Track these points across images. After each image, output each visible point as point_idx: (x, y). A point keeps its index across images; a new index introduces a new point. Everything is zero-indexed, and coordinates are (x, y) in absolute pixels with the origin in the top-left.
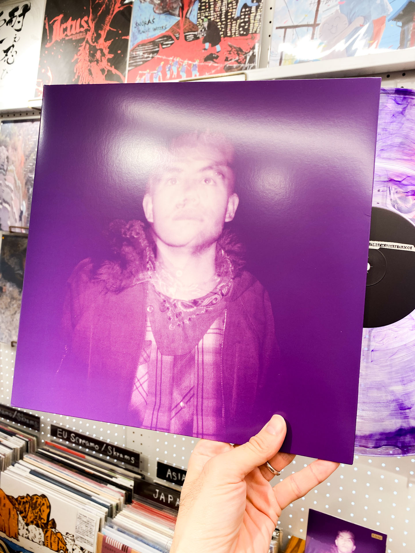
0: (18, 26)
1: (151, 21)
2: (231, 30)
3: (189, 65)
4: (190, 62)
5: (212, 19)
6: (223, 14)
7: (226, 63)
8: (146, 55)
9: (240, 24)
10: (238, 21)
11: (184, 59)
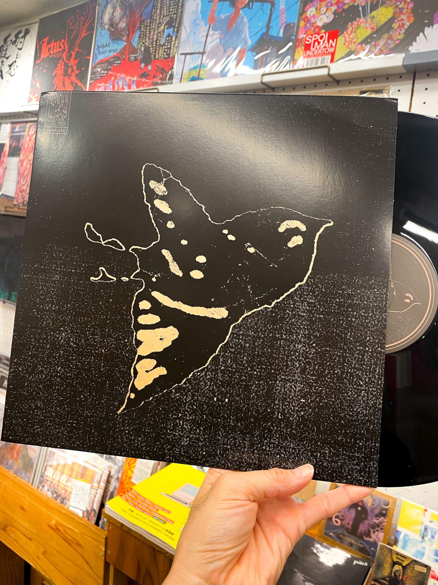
0: (20, 46)
1: (108, 44)
2: (158, 55)
3: (130, 80)
4: (131, 78)
5: (147, 45)
6: (154, 42)
7: (154, 79)
8: (102, 72)
9: (164, 50)
10: (164, 47)
11: (127, 75)
